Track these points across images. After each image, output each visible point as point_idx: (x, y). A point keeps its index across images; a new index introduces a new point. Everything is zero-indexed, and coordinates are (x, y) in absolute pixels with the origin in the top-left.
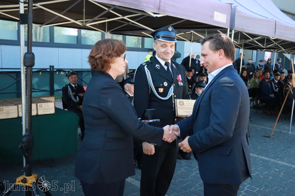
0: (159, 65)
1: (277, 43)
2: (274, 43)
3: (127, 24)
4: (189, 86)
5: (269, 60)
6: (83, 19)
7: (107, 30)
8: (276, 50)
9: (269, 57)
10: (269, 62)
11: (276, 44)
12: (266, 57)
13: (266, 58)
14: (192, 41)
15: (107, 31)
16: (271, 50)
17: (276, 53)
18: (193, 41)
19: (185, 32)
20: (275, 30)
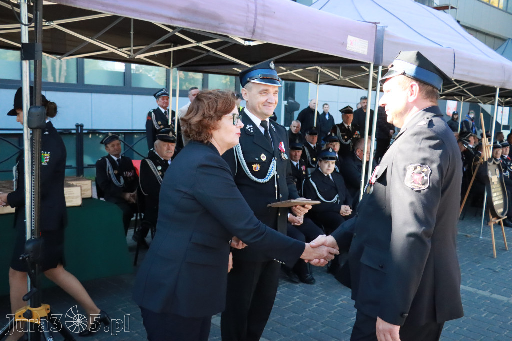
0: (252, 126)
1: (462, 85)
2: (457, 86)
3: (206, 54)
4: (312, 159)
5: (454, 114)
6: (130, 47)
7: (172, 64)
8: (463, 97)
9: (455, 109)
10: (456, 117)
11: (460, 88)
12: (449, 109)
13: (449, 111)
14: (318, 83)
15: (174, 66)
16: (455, 97)
17: (462, 103)
18: (320, 83)
19: (304, 68)
20: (453, 65)
